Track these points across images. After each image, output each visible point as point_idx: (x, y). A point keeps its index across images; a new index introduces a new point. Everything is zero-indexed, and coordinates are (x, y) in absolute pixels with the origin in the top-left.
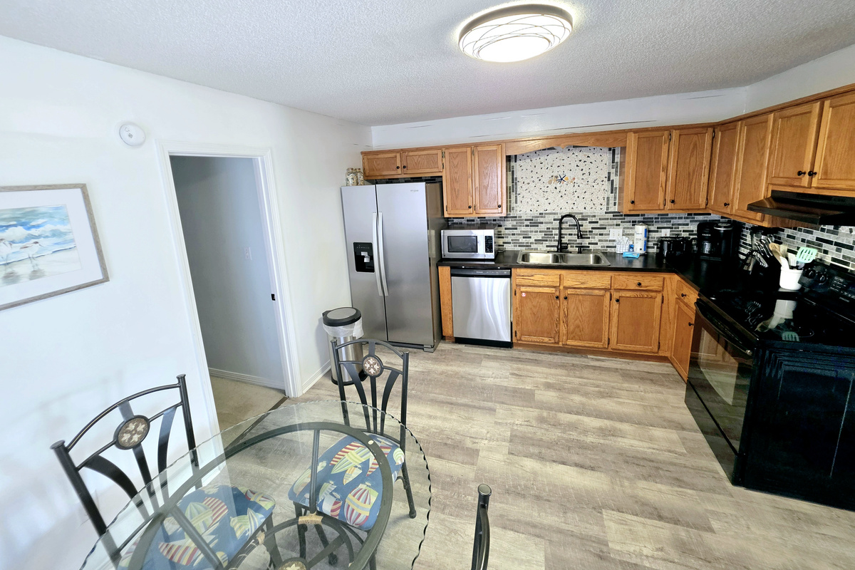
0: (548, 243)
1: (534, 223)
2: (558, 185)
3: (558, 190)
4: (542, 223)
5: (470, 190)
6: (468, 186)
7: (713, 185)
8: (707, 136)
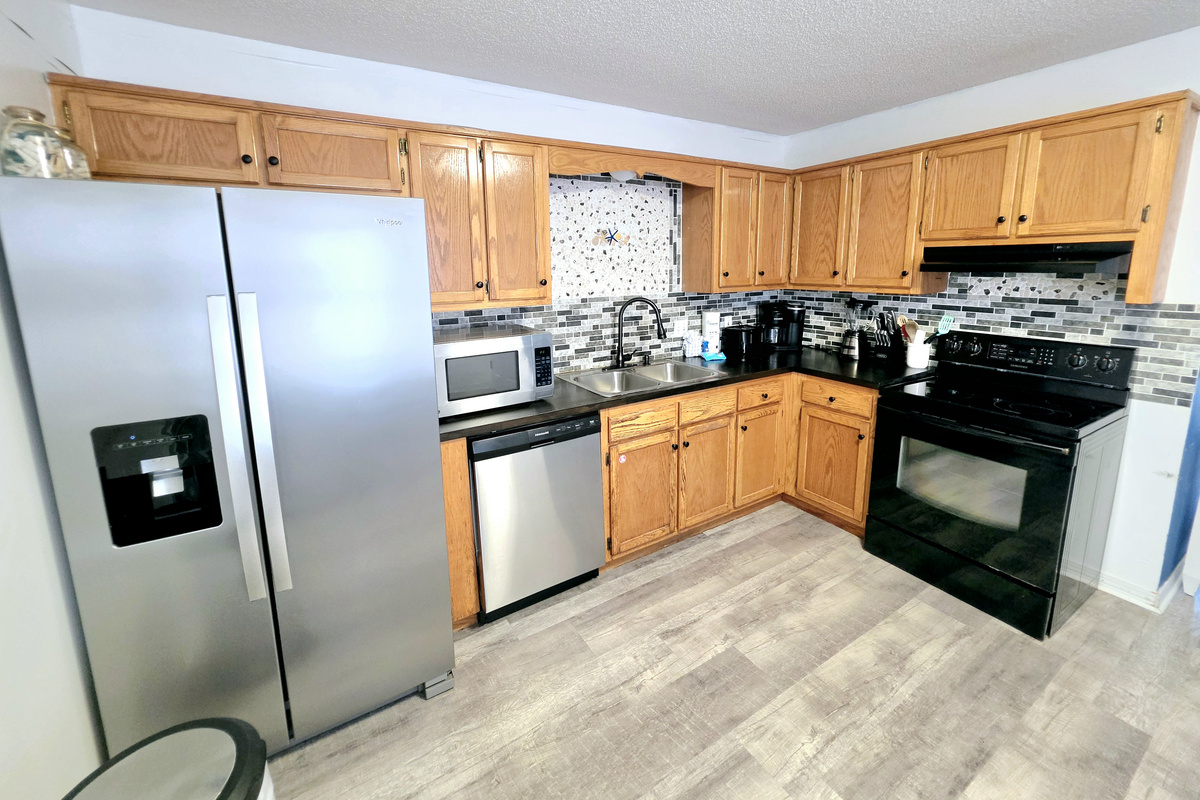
0: (595, 354)
1: (573, 318)
2: (607, 247)
3: (608, 256)
4: (585, 317)
5: (477, 245)
6: (471, 234)
7: (796, 251)
8: (786, 188)
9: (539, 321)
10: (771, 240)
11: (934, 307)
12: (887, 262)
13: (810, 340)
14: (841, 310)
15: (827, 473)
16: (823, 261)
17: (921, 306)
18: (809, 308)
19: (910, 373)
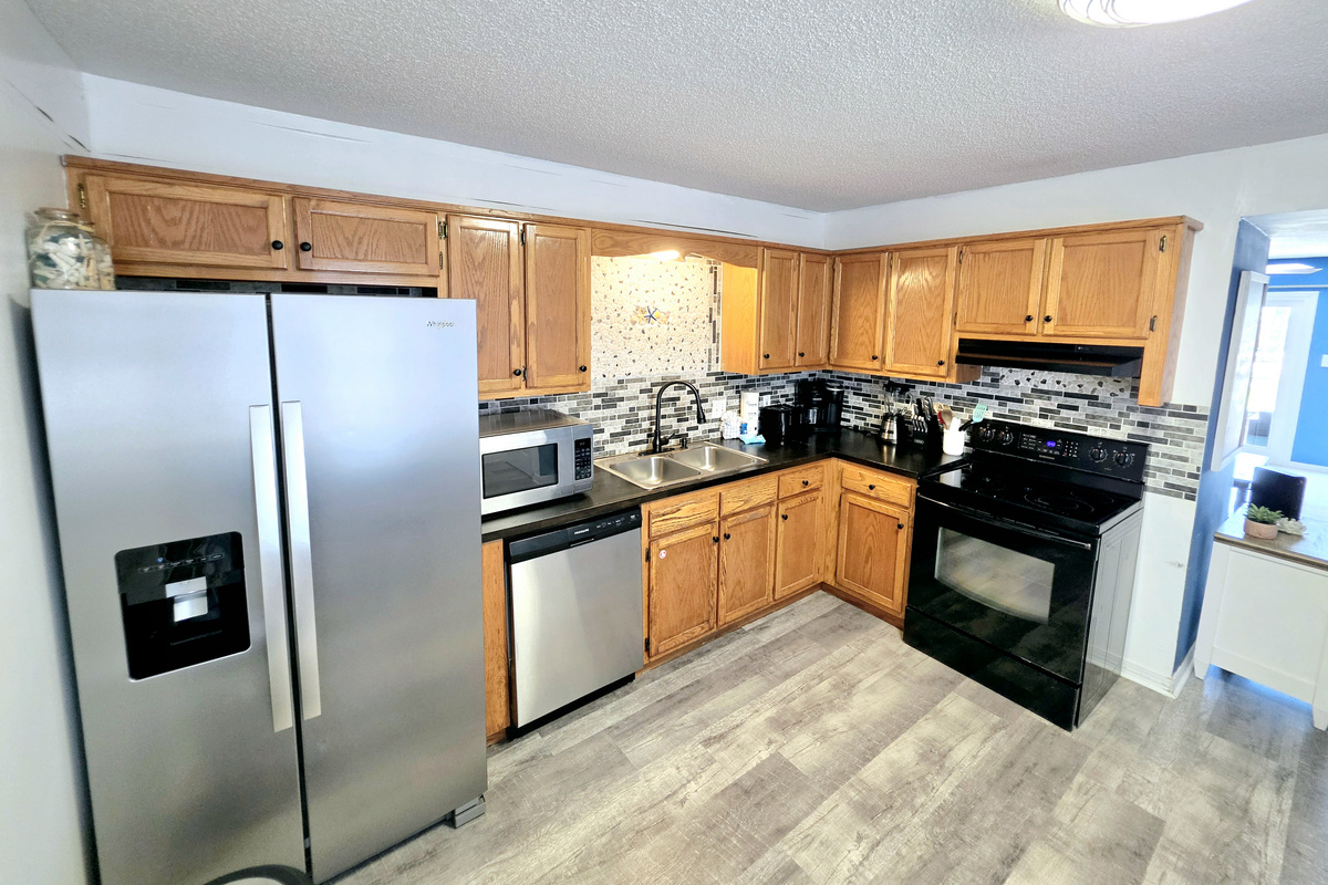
0: (631, 438)
1: (609, 401)
2: (647, 326)
3: (646, 335)
4: (622, 399)
5: (515, 331)
6: (510, 320)
7: (835, 332)
8: (826, 267)
9: (574, 404)
10: (812, 320)
11: (968, 394)
12: (925, 350)
13: (849, 421)
14: (880, 392)
15: (867, 562)
16: (862, 344)
17: (956, 393)
18: (847, 388)
19: (946, 461)
